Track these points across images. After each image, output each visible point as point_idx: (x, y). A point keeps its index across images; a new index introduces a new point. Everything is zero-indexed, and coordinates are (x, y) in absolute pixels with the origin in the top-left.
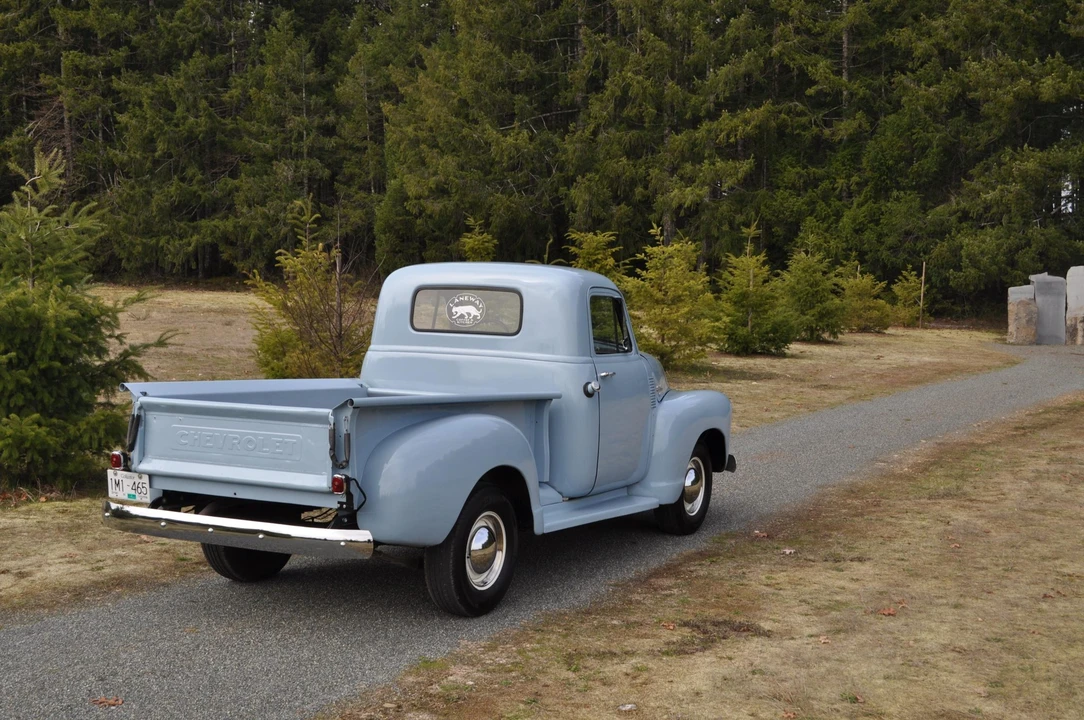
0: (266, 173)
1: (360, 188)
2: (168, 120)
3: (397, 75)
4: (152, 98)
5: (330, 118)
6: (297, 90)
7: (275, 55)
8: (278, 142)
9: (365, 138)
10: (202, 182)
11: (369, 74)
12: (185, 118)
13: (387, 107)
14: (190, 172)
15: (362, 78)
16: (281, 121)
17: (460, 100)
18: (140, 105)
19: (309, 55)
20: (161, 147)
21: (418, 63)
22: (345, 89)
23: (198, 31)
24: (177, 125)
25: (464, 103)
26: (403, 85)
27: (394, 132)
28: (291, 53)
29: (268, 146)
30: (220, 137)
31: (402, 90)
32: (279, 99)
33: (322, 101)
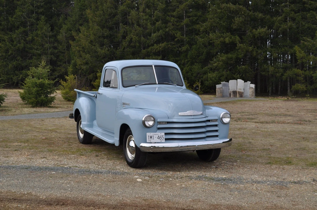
0: (39, 58)
1: (64, 63)
2: (12, 45)
3: (74, 34)
4: (7, 39)
5: (56, 45)
6: (46, 37)
7: (41, 28)
8: (42, 50)
9: (65, 50)
10: (22, 61)
11: (66, 33)
12: (17, 45)
13: (71, 42)
14: (18, 58)
15: (64, 34)
16: (43, 45)
17: (90, 41)
18: (5, 41)
19: (49, 28)
20: (10, 52)
21: (79, 31)
22: (60, 37)
23: (20, 21)
24: (14, 46)
25: (91, 41)
26: (76, 36)
27: (74, 49)
28: (45, 28)
29: (39, 52)
30: (26, 49)
31: (75, 37)
32: (42, 40)
33: (53, 40)
